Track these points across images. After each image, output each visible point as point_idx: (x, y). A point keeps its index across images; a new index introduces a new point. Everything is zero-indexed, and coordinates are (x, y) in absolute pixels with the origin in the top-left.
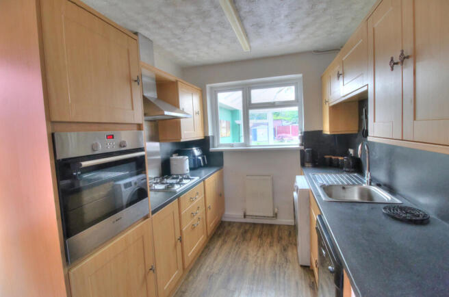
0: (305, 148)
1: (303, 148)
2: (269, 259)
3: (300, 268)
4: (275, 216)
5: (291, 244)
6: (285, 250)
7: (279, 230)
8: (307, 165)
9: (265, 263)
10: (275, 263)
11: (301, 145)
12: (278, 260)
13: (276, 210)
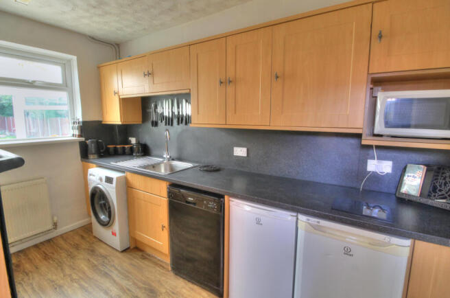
0: (87, 139)
1: (83, 139)
2: (86, 268)
3: (122, 254)
4: (55, 225)
5: (93, 243)
6: (93, 251)
7: (65, 240)
8: (91, 157)
9: (84, 273)
10: (95, 266)
11: (80, 136)
12: (96, 263)
13: (55, 219)
